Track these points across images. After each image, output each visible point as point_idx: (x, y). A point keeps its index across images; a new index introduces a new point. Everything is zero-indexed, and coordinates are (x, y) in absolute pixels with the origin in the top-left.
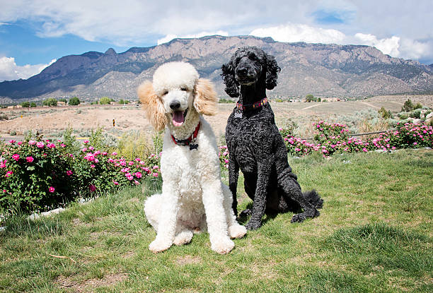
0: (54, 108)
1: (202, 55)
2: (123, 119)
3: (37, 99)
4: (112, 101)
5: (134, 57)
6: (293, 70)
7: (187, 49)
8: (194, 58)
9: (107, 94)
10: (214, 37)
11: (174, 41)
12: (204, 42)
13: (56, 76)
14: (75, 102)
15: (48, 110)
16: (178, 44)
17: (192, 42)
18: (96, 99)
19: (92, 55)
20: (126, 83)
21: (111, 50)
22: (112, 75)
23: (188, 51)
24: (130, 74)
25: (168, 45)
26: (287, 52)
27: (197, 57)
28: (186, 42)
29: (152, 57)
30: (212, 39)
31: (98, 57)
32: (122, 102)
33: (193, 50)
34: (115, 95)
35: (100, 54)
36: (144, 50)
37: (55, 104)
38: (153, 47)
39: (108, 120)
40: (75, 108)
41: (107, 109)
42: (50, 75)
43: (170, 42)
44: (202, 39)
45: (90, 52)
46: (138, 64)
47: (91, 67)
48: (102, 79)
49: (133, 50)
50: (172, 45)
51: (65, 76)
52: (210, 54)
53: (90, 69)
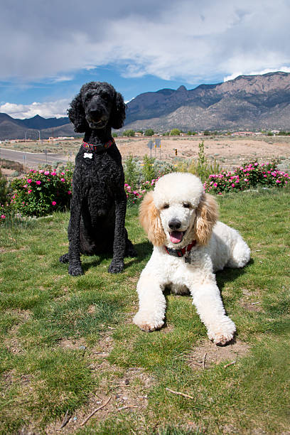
0: (131, 139)
1: (265, 90)
2: (188, 149)
4: (182, 132)
5: (202, 94)
7: (251, 85)
8: (257, 93)
9: (177, 127)
10: (277, 73)
11: (240, 77)
12: (267, 78)
13: (135, 111)
14: (150, 134)
15: (126, 139)
16: (242, 81)
17: (256, 78)
18: (168, 130)
19: (166, 92)
20: (195, 117)
21: (183, 88)
23: (252, 87)
24: (199, 108)
25: (232, 81)
27: (260, 93)
28: (250, 79)
29: (219, 93)
30: (274, 76)
31: (171, 94)
32: (190, 134)
33: (256, 86)
34: (184, 127)
35: (173, 91)
36: (211, 87)
37: (133, 135)
38: (220, 84)
40: (148, 139)
41: (176, 140)
42: (129, 110)
43: (235, 79)
44: (265, 75)
45: (164, 90)
46: (206, 99)
47: (165, 102)
49: (202, 87)
50: (238, 81)
52: (272, 90)
53: (163, 104)
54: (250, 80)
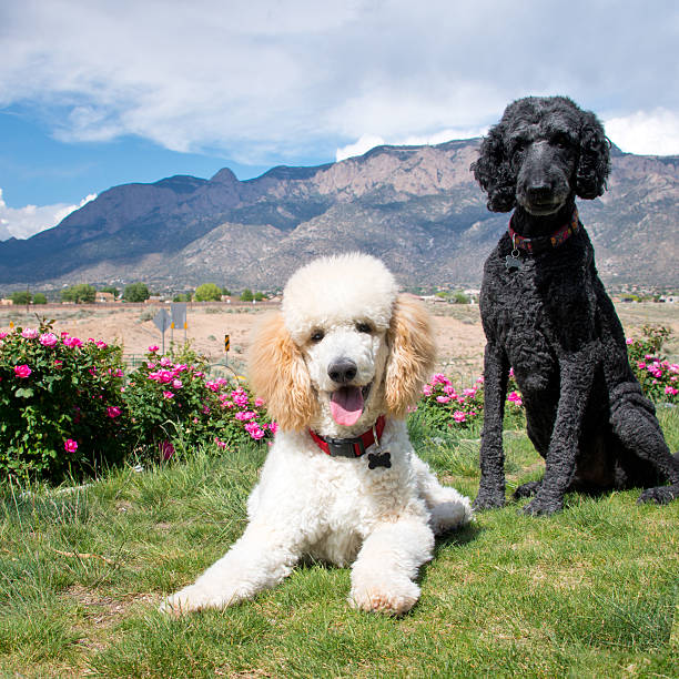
0: (88, 308)
1: (443, 185)
2: (249, 338)
3: (48, 287)
4: (226, 293)
5: (279, 190)
6: (668, 223)
7: (407, 171)
8: (423, 193)
9: (212, 278)
10: (472, 142)
11: (377, 151)
12: (449, 154)
13: (95, 233)
14: (139, 296)
15: (73, 311)
16: (385, 161)
17: (420, 154)
18: (188, 288)
19: (181, 185)
20: (259, 252)
21: (227, 174)
22: (226, 232)
23: (411, 176)
24: (270, 230)
25: (359, 161)
26: (655, 178)
27: (431, 191)
28: (405, 154)
29: (324, 190)
30: (467, 149)
31: (193, 189)
32: (248, 297)
33: (421, 174)
34: (232, 280)
35: (201, 182)
36: (305, 173)
37: (89, 297)
38: (326, 167)
39: (213, 338)
40: (136, 310)
41: (214, 311)
42: (80, 230)
43: (367, 155)
44: (444, 147)
45: (175, 178)
46: (290, 206)
47: (177, 211)
48: (203, 242)
49: (278, 173)
50: (372, 161)
51: (118, 233)
52: (462, 184)
53: (175, 217)
54: (404, 158)
